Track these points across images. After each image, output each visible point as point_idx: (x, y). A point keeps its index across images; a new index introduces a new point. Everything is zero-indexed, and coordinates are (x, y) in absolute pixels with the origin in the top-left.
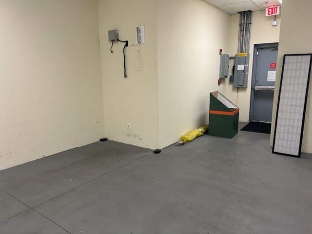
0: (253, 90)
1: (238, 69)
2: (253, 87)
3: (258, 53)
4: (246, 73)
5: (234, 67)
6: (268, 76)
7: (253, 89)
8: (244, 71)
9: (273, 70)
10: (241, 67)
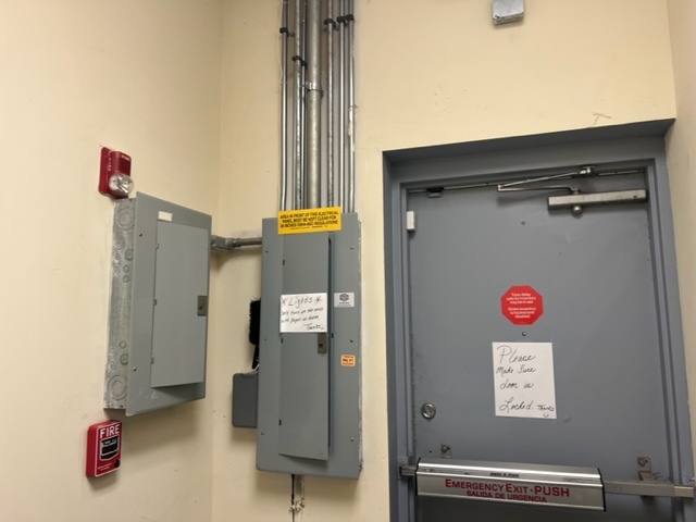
0: (403, 489)
1: (284, 328)
2: (403, 459)
3: (410, 216)
4: (346, 361)
5: (255, 308)
6: (498, 379)
7: (403, 477)
8: (325, 342)
9: (524, 337)
10: (301, 313)
